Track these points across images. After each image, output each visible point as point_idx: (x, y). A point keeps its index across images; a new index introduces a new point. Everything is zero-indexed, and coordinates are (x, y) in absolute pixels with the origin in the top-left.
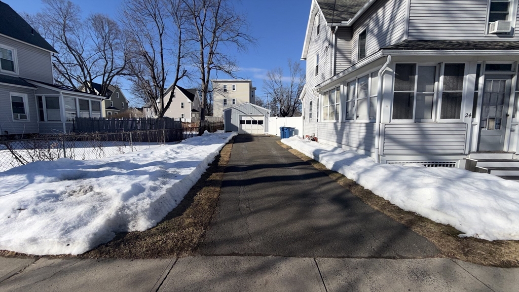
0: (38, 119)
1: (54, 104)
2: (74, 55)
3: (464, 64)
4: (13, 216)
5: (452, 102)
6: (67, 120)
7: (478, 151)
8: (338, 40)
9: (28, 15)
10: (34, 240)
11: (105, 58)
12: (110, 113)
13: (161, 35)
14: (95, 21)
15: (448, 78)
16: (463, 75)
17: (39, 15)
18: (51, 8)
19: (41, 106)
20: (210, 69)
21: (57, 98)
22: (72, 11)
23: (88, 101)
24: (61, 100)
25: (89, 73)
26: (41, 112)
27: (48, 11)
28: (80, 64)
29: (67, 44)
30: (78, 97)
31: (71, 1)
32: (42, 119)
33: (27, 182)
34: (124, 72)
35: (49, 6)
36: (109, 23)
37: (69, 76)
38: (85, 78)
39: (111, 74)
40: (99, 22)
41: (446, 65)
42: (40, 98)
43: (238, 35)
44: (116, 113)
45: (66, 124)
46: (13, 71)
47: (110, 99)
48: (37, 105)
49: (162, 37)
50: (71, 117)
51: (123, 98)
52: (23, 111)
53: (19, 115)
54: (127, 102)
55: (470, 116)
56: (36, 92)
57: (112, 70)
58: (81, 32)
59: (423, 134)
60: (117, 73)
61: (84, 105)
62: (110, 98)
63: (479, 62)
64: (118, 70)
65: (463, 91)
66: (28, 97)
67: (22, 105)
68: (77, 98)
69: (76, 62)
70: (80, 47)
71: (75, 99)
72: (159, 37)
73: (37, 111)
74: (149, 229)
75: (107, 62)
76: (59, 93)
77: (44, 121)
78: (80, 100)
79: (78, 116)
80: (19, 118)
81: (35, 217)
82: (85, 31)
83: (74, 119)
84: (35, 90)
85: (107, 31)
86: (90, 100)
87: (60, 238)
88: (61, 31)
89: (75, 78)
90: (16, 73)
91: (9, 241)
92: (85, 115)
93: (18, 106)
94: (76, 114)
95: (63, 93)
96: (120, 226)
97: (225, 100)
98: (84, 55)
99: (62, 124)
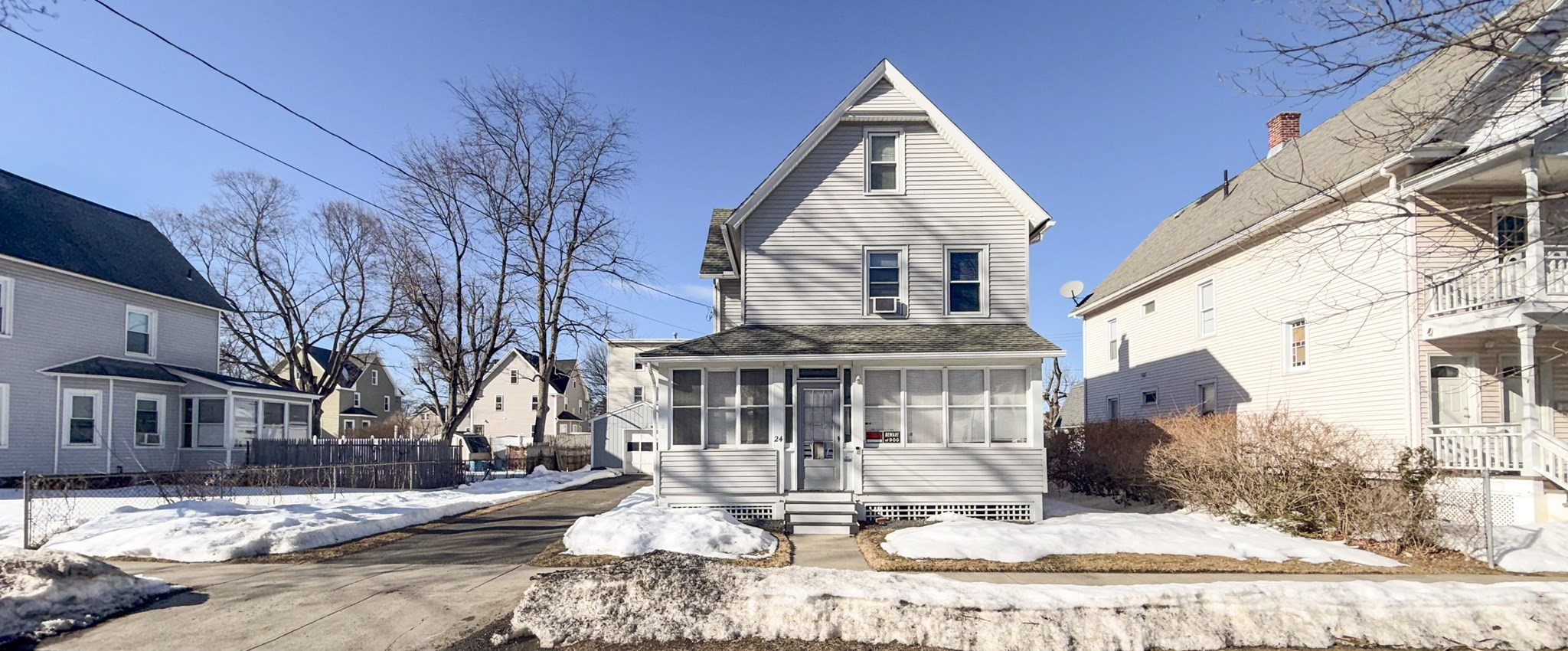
0: (180, 443)
1: (214, 413)
2: (270, 290)
3: (767, 370)
4: (170, 534)
5: (757, 422)
6: (236, 446)
7: (800, 489)
8: (727, 299)
9: (180, 215)
10: (187, 550)
11: (344, 297)
12: (349, 424)
13: (459, 258)
14: (328, 218)
15: (747, 388)
16: (768, 384)
17: (205, 210)
18: (233, 193)
19: (188, 417)
20: (557, 330)
21: (222, 401)
22: (278, 198)
23: (282, 406)
24: (229, 406)
25: (302, 331)
26: (188, 430)
27: (224, 199)
28: (283, 312)
29: (258, 268)
30: (264, 397)
31: (279, 178)
32: (187, 443)
33: (177, 515)
34: (390, 324)
35: (227, 189)
36: (361, 219)
37: (254, 340)
38: (292, 342)
39: (356, 333)
40: (336, 217)
41: (742, 371)
42: (188, 403)
43: (614, 261)
44: (366, 424)
45: (232, 452)
46: (146, 351)
47: (354, 388)
48: (180, 415)
49: (461, 263)
50: (244, 438)
51: (387, 384)
52: (153, 428)
53: (146, 435)
54: (398, 394)
55: (781, 439)
56: (183, 390)
57: (358, 324)
58: (293, 246)
59: (706, 466)
60: (372, 330)
61: (274, 415)
62: (355, 386)
63: (789, 367)
64: (372, 322)
65: (769, 406)
66: (167, 400)
67: (154, 415)
68: (261, 400)
69: (275, 308)
70: (286, 273)
71: (256, 403)
72: (455, 262)
73: (180, 428)
74: (289, 553)
75: (348, 307)
76: (225, 392)
77: (190, 446)
78: (265, 403)
79: (260, 437)
80: (146, 443)
81: (188, 536)
82: (302, 242)
83: (250, 443)
84: (182, 388)
85: (354, 237)
86: (287, 403)
87: (209, 548)
88: (248, 240)
89: (270, 342)
90: (151, 357)
91: (168, 550)
92: (275, 433)
93: (147, 419)
94: (256, 432)
95: (234, 393)
96: (263, 548)
97: (638, 391)
98: (296, 292)
99: (225, 452)
